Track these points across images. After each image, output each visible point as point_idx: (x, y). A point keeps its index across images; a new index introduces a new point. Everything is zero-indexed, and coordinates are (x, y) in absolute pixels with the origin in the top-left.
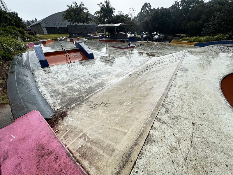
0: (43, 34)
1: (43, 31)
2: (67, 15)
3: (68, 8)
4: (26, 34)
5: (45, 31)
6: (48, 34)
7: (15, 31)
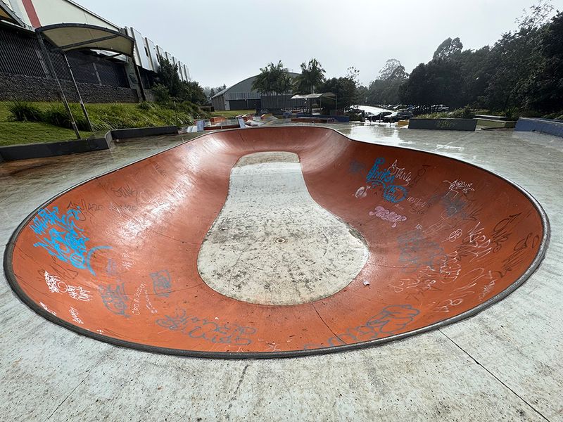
0: (225, 110)
1: (224, 105)
2: (258, 81)
3: (261, 72)
4: (200, 110)
5: (228, 106)
6: (231, 110)
7: (189, 107)
